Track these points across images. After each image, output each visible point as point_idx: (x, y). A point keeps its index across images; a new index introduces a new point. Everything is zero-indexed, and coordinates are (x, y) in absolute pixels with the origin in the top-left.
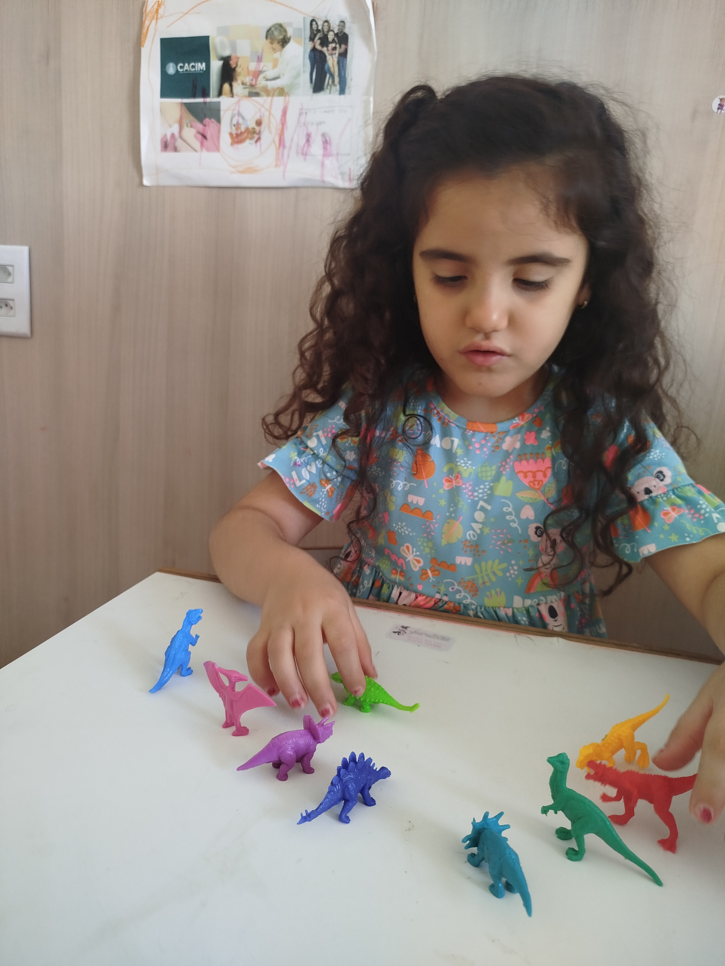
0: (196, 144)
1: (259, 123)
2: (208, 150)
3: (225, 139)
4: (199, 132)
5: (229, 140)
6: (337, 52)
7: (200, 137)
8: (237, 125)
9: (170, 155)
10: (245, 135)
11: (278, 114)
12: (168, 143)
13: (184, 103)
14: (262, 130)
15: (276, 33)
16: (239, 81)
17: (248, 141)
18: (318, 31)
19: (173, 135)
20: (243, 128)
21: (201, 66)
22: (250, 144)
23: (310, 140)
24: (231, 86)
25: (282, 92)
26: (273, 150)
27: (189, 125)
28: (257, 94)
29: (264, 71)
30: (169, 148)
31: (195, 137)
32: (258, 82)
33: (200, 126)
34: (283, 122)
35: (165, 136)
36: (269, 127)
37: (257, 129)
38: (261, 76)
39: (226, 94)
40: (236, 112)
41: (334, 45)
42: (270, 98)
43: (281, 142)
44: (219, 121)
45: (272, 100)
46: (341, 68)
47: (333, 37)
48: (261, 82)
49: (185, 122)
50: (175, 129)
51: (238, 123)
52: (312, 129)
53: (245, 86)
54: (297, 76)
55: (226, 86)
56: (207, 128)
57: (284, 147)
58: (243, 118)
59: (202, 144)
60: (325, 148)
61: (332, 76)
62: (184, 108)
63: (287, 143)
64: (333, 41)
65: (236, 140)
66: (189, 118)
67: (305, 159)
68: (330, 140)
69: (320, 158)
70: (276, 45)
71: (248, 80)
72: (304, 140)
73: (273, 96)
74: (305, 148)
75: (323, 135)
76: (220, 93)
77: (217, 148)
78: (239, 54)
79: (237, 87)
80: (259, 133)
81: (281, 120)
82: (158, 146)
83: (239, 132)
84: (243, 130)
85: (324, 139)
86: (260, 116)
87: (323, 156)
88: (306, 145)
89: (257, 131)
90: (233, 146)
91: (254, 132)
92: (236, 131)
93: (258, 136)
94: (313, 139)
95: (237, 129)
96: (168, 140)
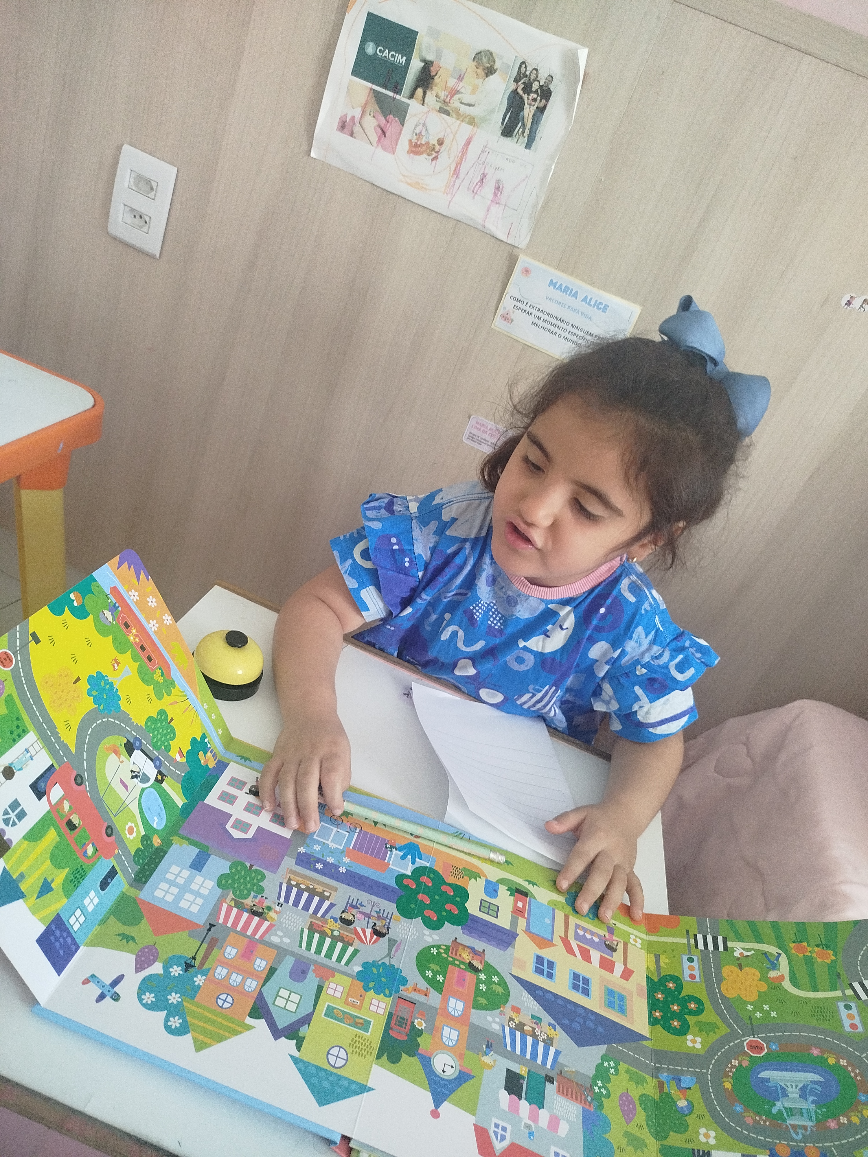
0: (374, 138)
1: (441, 142)
2: (384, 149)
3: (403, 144)
4: (379, 126)
5: (407, 148)
6: (536, 104)
7: (380, 131)
8: (419, 135)
9: (344, 137)
10: (424, 148)
11: (462, 142)
12: (346, 124)
13: (373, 90)
14: (441, 151)
15: (484, 60)
16: (434, 92)
17: (424, 155)
18: (525, 75)
19: (353, 117)
20: (423, 141)
21: (401, 59)
22: (426, 159)
23: (484, 180)
24: (425, 93)
25: (472, 121)
26: (446, 175)
27: (372, 115)
28: (448, 113)
29: (462, 93)
30: (344, 129)
31: (375, 129)
32: (452, 101)
33: (382, 120)
34: (464, 153)
35: (346, 115)
36: (449, 151)
37: (437, 147)
38: (457, 96)
39: (417, 99)
40: (422, 122)
41: (535, 96)
42: (459, 122)
43: (456, 172)
44: (402, 123)
45: (460, 124)
46: (535, 122)
47: (537, 87)
48: (455, 103)
49: (368, 109)
50: (357, 112)
51: (420, 133)
52: (489, 171)
53: (438, 99)
54: (492, 112)
55: (420, 91)
56: (389, 124)
57: (458, 177)
58: (427, 131)
60: (495, 194)
61: (524, 126)
62: (372, 95)
63: (462, 174)
64: (536, 92)
65: (414, 149)
66: (373, 107)
68: (503, 188)
69: (489, 202)
70: (480, 71)
71: (443, 94)
72: (479, 179)
73: (462, 121)
74: (477, 187)
75: (498, 181)
76: (411, 96)
77: (393, 151)
78: (441, 64)
79: (430, 96)
80: (438, 152)
81: (463, 148)
82: (336, 124)
83: (419, 143)
84: (423, 143)
85: (497, 185)
86: (444, 136)
87: (492, 201)
88: (479, 184)
89: (437, 150)
90: (409, 155)
91: (434, 149)
92: (416, 141)
93: (436, 155)
94: (487, 180)
95: (418, 139)
96: (347, 122)
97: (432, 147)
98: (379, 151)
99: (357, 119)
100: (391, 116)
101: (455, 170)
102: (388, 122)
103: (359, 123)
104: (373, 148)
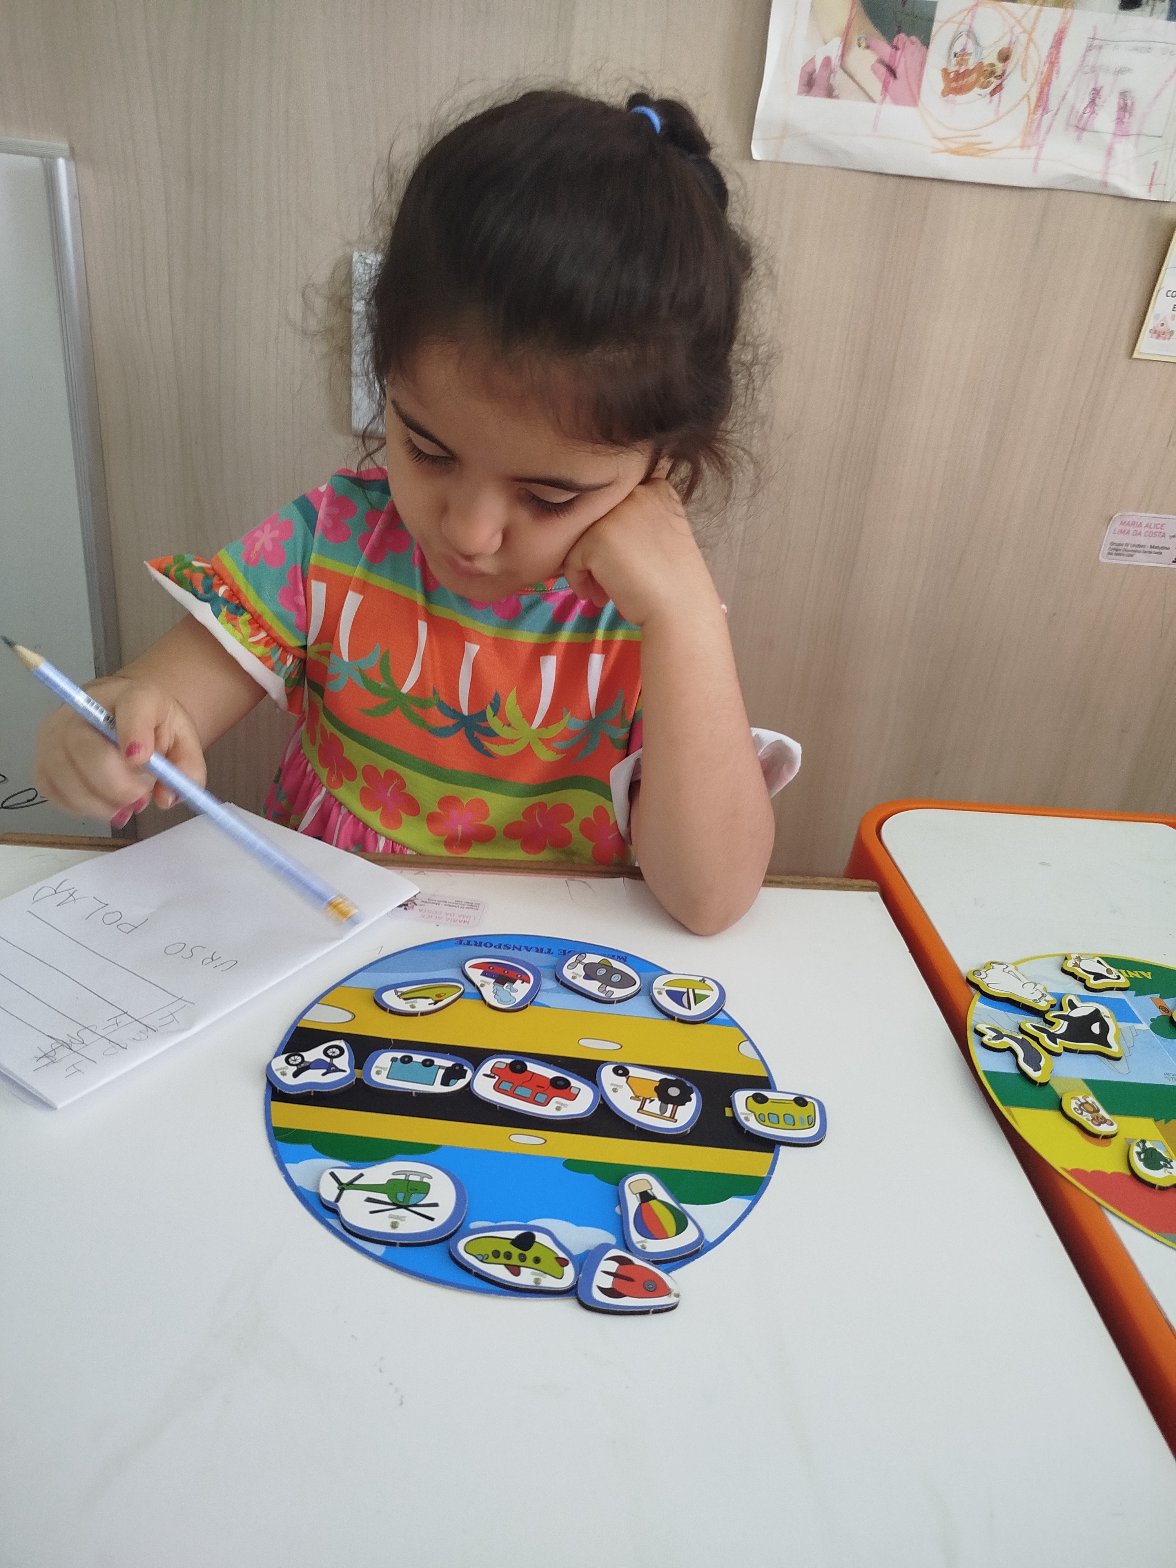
0: (874, 86)
1: (1005, 57)
2: (896, 101)
3: (933, 82)
4: (881, 61)
5: (940, 85)
7: (883, 70)
8: (962, 56)
9: (817, 103)
10: (974, 76)
11: (1045, 43)
12: (814, 76)
14: (1008, 71)
17: (977, 90)
19: (827, 61)
20: (971, 64)
22: (981, 95)
23: (1097, 101)
26: (1022, 113)
27: (863, 44)
30: (814, 89)
31: (874, 70)
33: (885, 49)
34: (1053, 61)
35: (813, 60)
36: (1023, 67)
37: (999, 67)
40: (964, 28)
42: (1036, 8)
43: (1043, 99)
44: (926, 43)
45: (1040, 11)
49: (854, 36)
50: (834, 49)
51: (964, 50)
52: (1105, 81)
56: (899, 52)
57: (1045, 110)
58: (977, 43)
59: (885, 87)
60: (1120, 121)
62: (858, 6)
63: (1053, 103)
65: (954, 85)
66: (865, 28)
67: (1079, 139)
68: (1133, 104)
69: (1108, 138)
72: (1087, 100)
73: (1042, 5)
74: (1085, 116)
75: (1123, 94)
77: (914, 99)
80: (1000, 77)
81: (1050, 54)
82: (795, 81)
83: (962, 71)
84: (972, 68)
85: (1122, 102)
86: (1010, 42)
87: (1114, 134)
88: (1088, 110)
89: (999, 73)
90: (946, 98)
91: (992, 73)
92: (956, 69)
93: (999, 81)
94: (1102, 99)
95: (960, 64)
96: (817, 72)
97: (990, 69)
98: (888, 107)
99: (835, 61)
100: (902, 36)
101: (1039, 99)
102: (896, 48)
103: (842, 66)
104: (876, 107)
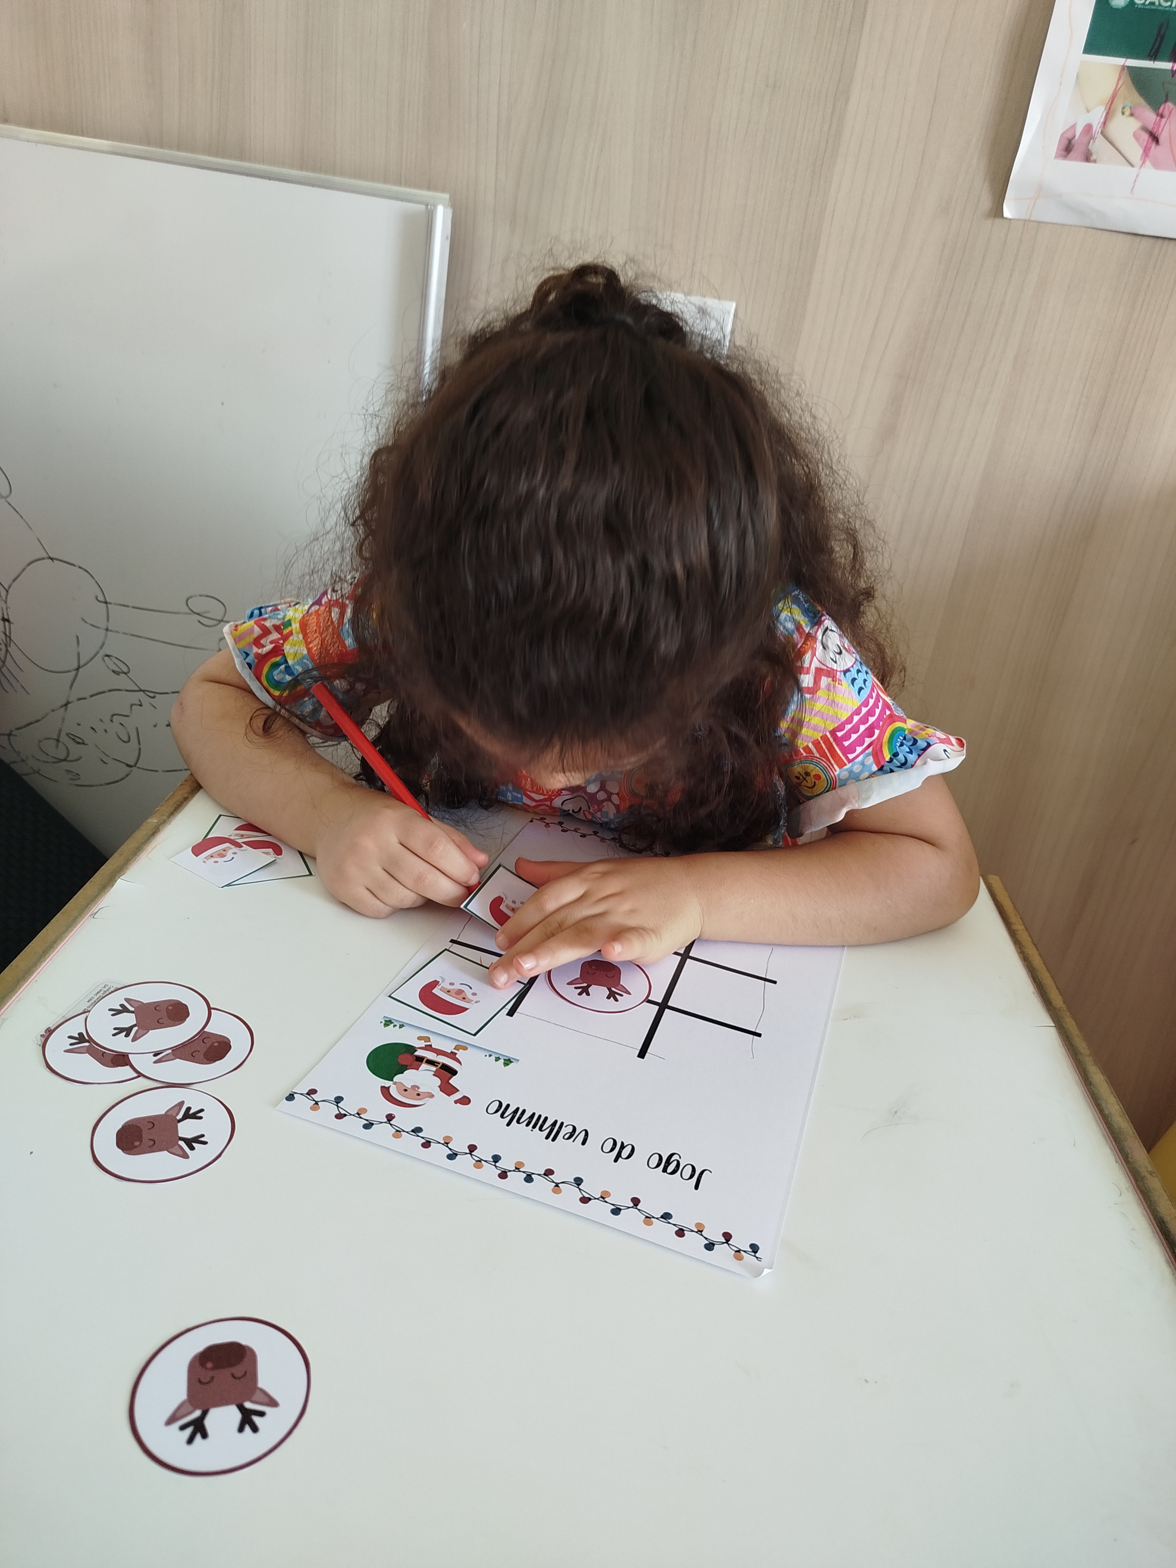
0: (1135, 151)
4: (1144, 129)
7: (1145, 137)
9: (1074, 167)
12: (1073, 142)
13: (1128, 67)
19: (1088, 128)
30: (1072, 153)
31: (1135, 135)
33: (1150, 116)
35: (1074, 127)
49: (1119, 105)
50: (1096, 117)
56: (1164, 120)
59: (1146, 152)
62: (1126, 77)
66: (1131, 98)
82: (1054, 148)
96: (1077, 137)
98: (1149, 172)
99: (1096, 127)
100: (1169, 104)
103: (1102, 133)
104: (1134, 171)
